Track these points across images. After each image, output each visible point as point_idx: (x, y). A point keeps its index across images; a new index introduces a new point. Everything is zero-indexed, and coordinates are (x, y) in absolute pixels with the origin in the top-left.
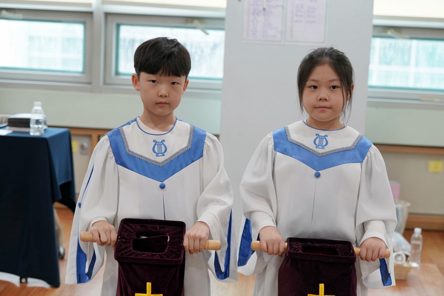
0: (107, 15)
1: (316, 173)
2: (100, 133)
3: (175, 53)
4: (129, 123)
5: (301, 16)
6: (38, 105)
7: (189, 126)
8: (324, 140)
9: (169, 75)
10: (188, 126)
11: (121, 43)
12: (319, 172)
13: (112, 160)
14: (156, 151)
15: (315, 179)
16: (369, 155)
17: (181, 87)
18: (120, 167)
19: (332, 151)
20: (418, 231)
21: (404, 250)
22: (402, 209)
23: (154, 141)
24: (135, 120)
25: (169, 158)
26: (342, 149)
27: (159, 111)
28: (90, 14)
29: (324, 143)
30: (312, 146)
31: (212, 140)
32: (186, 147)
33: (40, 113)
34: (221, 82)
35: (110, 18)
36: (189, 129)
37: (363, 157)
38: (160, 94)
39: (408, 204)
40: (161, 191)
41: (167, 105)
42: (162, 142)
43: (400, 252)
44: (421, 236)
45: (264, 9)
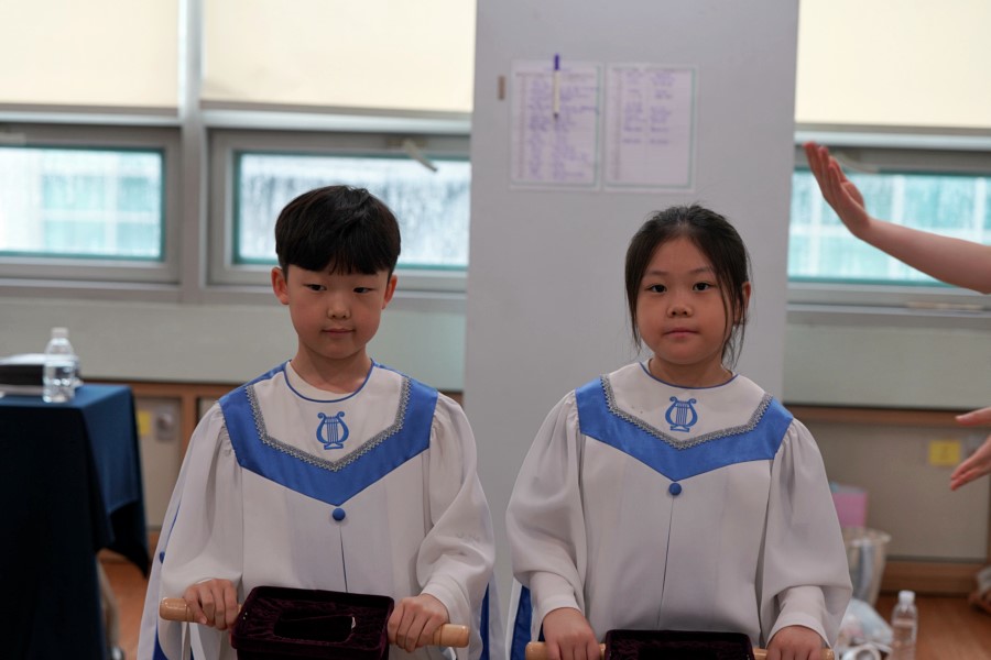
0: (213, 132)
1: (672, 486)
2: (201, 392)
3: (363, 222)
4: (268, 376)
5: (638, 129)
6: (60, 336)
7: (399, 379)
8: (689, 411)
9: (350, 272)
10: (397, 378)
11: (245, 193)
12: (678, 482)
13: (229, 459)
14: (326, 438)
15: (669, 499)
16: (787, 442)
17: (380, 296)
18: (246, 473)
19: (708, 435)
20: (907, 597)
21: (876, 641)
22: (872, 550)
23: (320, 416)
24: (283, 369)
25: (354, 453)
26: (727, 431)
27: (330, 347)
28: (175, 131)
29: (689, 417)
30: (663, 427)
31: (450, 411)
32: (393, 427)
33: (66, 353)
34: (463, 275)
35: (218, 139)
36: (400, 385)
37: (775, 446)
38: (331, 312)
39: (886, 538)
40: (336, 526)
41: (350, 334)
42: (337, 417)
43: (868, 646)
44: (913, 609)
45: (556, 116)
